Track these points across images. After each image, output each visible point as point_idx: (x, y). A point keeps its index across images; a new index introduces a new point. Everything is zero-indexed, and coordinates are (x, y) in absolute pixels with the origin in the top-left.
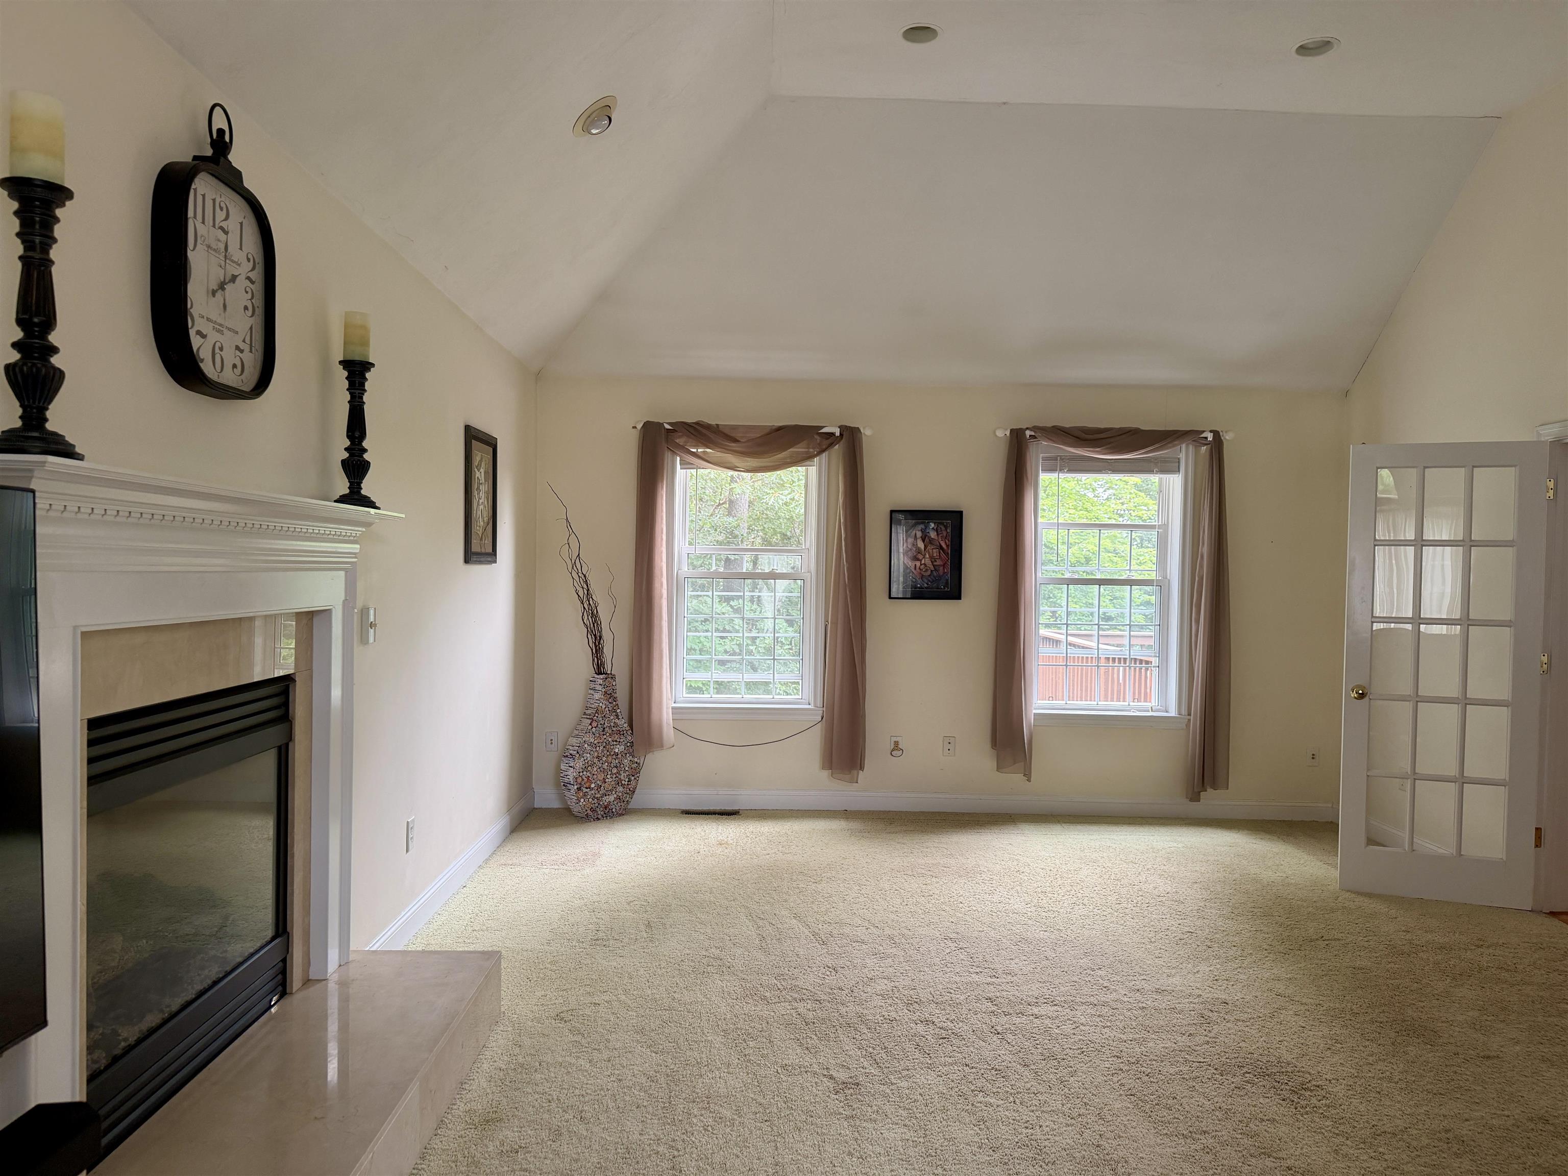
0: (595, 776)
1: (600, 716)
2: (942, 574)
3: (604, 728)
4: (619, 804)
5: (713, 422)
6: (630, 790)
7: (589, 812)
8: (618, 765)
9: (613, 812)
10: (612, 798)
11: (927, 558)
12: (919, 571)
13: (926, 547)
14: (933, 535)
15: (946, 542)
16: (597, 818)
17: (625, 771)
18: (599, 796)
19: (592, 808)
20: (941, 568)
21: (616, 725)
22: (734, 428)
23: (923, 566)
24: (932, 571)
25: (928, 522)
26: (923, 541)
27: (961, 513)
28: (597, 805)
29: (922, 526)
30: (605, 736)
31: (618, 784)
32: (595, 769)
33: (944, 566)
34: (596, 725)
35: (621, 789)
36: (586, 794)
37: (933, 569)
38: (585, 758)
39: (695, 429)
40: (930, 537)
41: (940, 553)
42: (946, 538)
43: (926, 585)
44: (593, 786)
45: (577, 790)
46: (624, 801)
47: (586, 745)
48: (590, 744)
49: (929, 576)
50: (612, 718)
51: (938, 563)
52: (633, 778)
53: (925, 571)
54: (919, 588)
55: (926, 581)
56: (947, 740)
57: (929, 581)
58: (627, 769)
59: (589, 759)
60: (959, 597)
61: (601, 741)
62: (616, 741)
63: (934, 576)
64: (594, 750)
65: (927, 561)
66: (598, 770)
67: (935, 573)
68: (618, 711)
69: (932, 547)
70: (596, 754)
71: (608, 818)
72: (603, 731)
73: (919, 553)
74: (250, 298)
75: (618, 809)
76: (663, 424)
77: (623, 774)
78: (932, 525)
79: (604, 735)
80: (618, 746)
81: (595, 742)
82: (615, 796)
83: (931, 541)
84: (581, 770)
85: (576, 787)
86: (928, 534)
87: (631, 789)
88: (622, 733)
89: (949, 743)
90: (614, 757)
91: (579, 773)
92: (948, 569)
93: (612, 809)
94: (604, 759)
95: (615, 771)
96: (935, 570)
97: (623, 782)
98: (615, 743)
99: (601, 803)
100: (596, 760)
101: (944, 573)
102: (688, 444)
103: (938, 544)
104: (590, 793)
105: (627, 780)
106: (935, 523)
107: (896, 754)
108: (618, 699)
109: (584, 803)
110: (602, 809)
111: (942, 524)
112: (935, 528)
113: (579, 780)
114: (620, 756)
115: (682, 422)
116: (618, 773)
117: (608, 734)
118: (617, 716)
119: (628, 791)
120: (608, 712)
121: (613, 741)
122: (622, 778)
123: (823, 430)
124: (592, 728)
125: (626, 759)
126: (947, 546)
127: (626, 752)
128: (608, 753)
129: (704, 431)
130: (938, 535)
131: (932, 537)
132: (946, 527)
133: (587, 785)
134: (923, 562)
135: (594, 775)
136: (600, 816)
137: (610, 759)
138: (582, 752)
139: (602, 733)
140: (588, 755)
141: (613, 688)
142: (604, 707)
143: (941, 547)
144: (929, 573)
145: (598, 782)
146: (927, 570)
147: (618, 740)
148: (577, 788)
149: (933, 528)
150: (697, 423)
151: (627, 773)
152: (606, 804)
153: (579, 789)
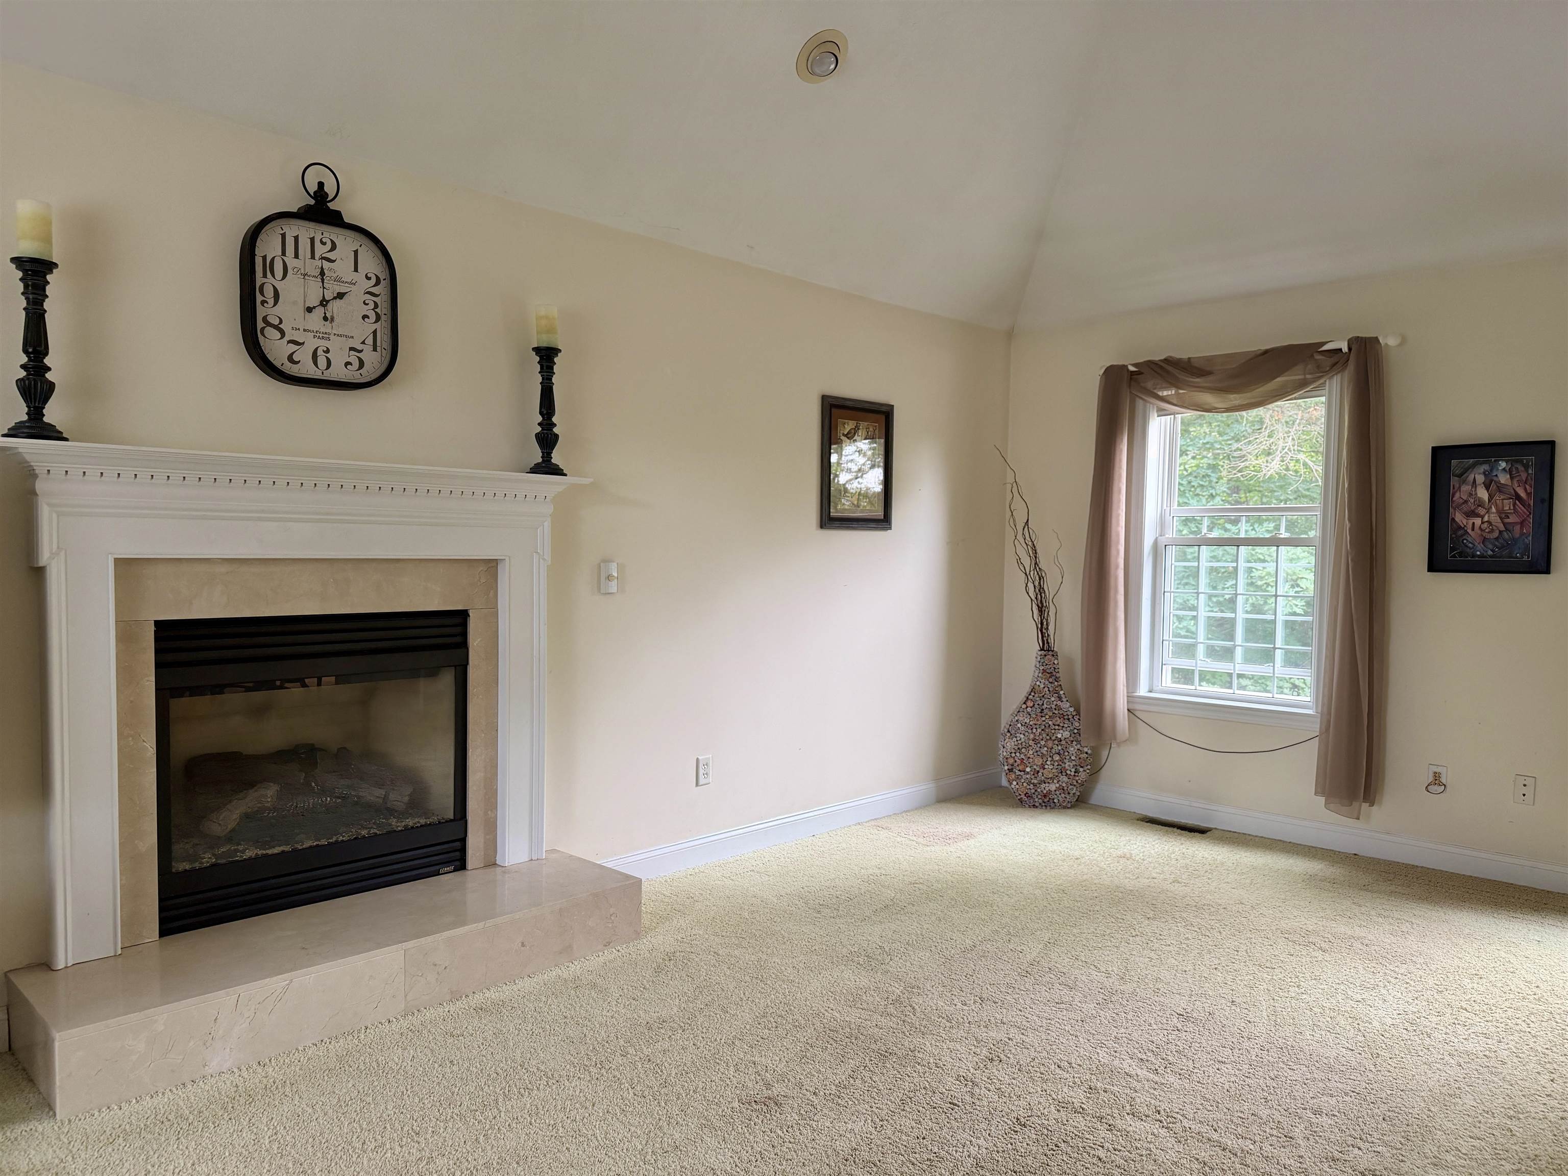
0: (1031, 760)
1: (1036, 695)
2: (1517, 536)
3: (1043, 710)
4: (1063, 795)
5: (1184, 356)
6: (1077, 782)
7: (1023, 796)
8: (1062, 752)
9: (1054, 803)
10: (1053, 787)
11: (1494, 513)
12: (1479, 532)
13: (1491, 497)
14: (1504, 479)
15: (1525, 490)
16: (1034, 805)
17: (1071, 760)
18: (1036, 782)
19: (1027, 793)
20: (1518, 528)
21: (1058, 708)
22: (1210, 359)
23: (1485, 525)
24: (1501, 532)
25: (1495, 461)
26: (1487, 488)
27: (1552, 444)
28: (1033, 791)
29: (1486, 467)
30: (1044, 719)
31: (1062, 772)
32: (1031, 752)
33: (1522, 524)
34: (1031, 705)
35: (1065, 779)
36: (1020, 777)
37: (1502, 528)
38: (1018, 739)
39: (1161, 367)
40: (1498, 483)
41: (1514, 504)
42: (1526, 483)
43: (1490, 553)
44: (1028, 769)
45: (1007, 771)
46: (1069, 793)
47: (1019, 725)
48: (1025, 725)
49: (1497, 539)
50: (1053, 699)
51: (1512, 519)
52: (1081, 770)
53: (1489, 532)
54: (1479, 556)
55: (1491, 546)
56: (1521, 781)
57: (1495, 546)
58: (1073, 758)
59: (1023, 740)
60: (1546, 569)
61: (1039, 723)
62: (1059, 725)
63: (1505, 540)
64: (1030, 731)
65: (1494, 517)
66: (1035, 754)
67: (1505, 535)
68: (1062, 692)
69: (1502, 497)
70: (1032, 736)
71: (1048, 807)
72: (1041, 712)
73: (1479, 506)
74: (373, 307)
75: (1061, 800)
76: (1127, 366)
77: (1068, 763)
78: (1503, 464)
79: (1042, 717)
80: (1061, 731)
81: (1031, 723)
82: (1058, 785)
83: (1500, 488)
84: (1013, 751)
85: (1006, 768)
86: (1495, 478)
87: (1079, 781)
88: (1066, 717)
89: (1525, 785)
90: (1056, 742)
91: (1011, 753)
92: (1528, 529)
93: (1053, 799)
94: (1043, 743)
95: (1057, 758)
96: (1507, 529)
97: (1068, 772)
98: (1057, 727)
99: (1039, 790)
100: (1031, 743)
101: (1522, 534)
102: (1158, 387)
103: (1513, 492)
104: (1024, 777)
105: (1073, 770)
106: (1507, 462)
107: (1436, 791)
108: (1061, 679)
109: (1017, 786)
110: (1039, 797)
111: (1521, 462)
112: (1507, 469)
113: (1011, 761)
114: (1063, 742)
115: (1149, 361)
116: (1062, 760)
117: (1047, 717)
118: (1060, 698)
119: (1075, 783)
120: (1048, 692)
121: (1055, 725)
122: (1067, 767)
123: (1325, 348)
124: (1027, 707)
125: (1072, 747)
126: (1528, 494)
127: (1072, 739)
128: (1048, 738)
129: (1169, 368)
130: (1512, 478)
131: (1502, 482)
132: (1526, 467)
133: (1021, 768)
134: (1486, 519)
135: (1029, 758)
136: (1037, 804)
137: (1050, 744)
138: (1013, 732)
139: (1041, 714)
140: (1022, 736)
141: (1055, 666)
142: (1042, 686)
143: (1518, 497)
144: (1496, 534)
145: (1035, 767)
146: (1492, 531)
147: (1061, 725)
148: (1008, 769)
149: (1504, 469)
150: (1167, 361)
151: (1074, 763)
152: (1045, 792)
153: (1010, 770)
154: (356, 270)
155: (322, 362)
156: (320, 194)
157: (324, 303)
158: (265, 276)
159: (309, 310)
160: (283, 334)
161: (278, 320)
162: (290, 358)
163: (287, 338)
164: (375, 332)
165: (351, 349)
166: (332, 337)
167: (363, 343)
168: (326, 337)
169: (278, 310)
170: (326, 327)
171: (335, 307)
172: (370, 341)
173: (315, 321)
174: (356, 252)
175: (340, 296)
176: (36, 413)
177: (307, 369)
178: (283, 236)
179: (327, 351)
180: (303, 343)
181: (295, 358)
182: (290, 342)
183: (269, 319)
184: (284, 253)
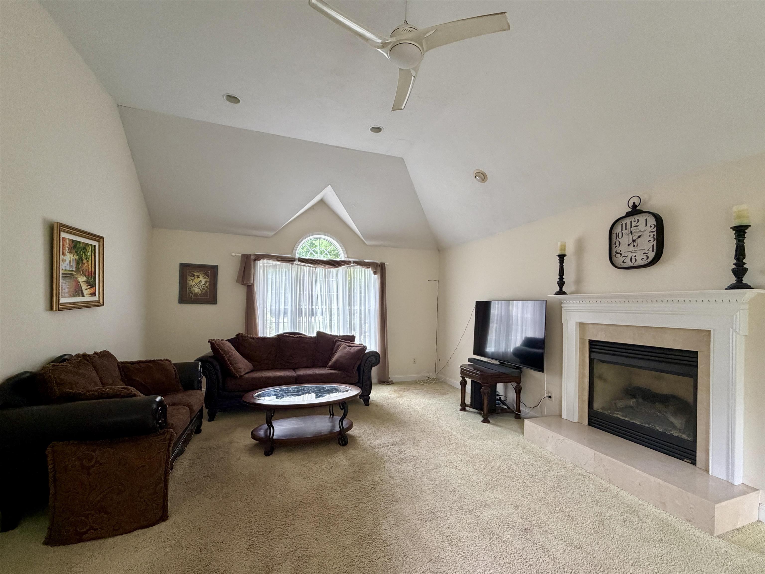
74: (652, 236)
154: (646, 226)
155: (633, 260)
156: (634, 206)
157: (634, 241)
158: (616, 239)
159: (629, 245)
160: (621, 254)
161: (620, 251)
162: (623, 262)
163: (622, 256)
164: (653, 245)
165: (644, 253)
166: (637, 251)
167: (649, 250)
168: (635, 252)
169: (620, 248)
170: (635, 249)
171: (639, 241)
172: (651, 249)
173: (631, 248)
174: (646, 220)
175: (639, 237)
176: (561, 289)
177: (629, 264)
178: (622, 225)
179: (636, 256)
180: (627, 256)
181: (625, 261)
182: (623, 257)
183: (617, 252)
184: (622, 230)
